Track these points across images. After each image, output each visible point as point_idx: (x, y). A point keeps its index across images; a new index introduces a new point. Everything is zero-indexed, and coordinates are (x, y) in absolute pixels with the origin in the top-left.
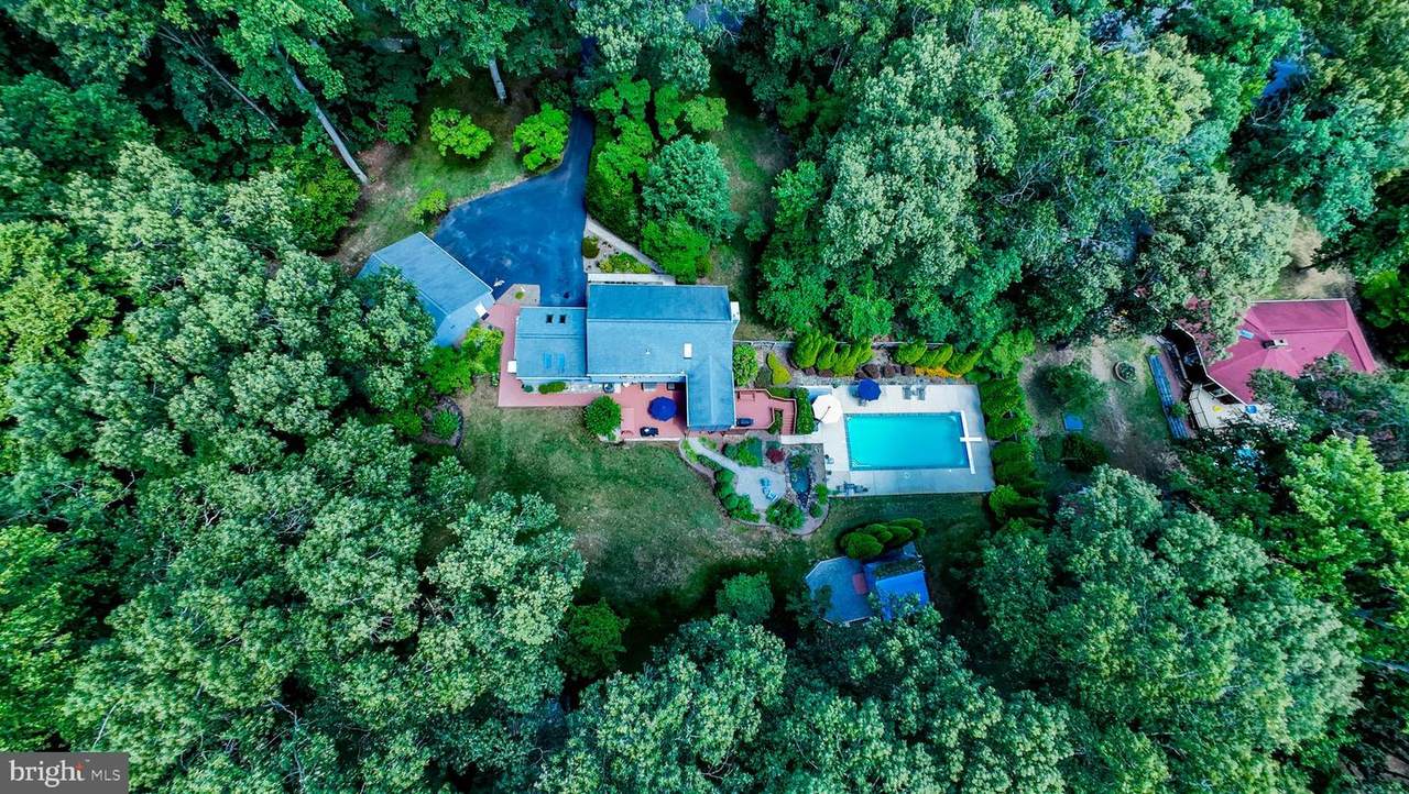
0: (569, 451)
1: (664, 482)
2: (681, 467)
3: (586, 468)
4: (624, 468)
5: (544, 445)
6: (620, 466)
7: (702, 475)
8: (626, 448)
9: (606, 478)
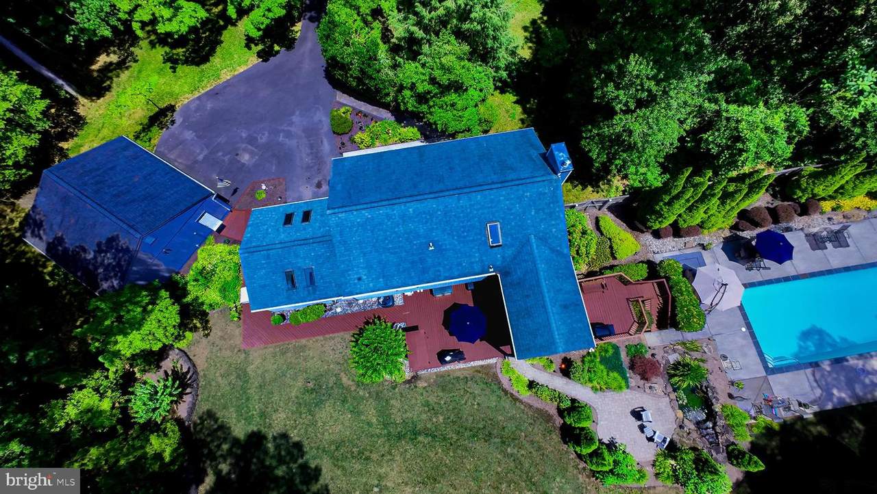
0: (344, 401)
1: (486, 432)
2: (506, 403)
3: (369, 424)
4: (424, 416)
5: (307, 397)
6: (417, 414)
7: (539, 411)
8: (421, 384)
9: (400, 437)
